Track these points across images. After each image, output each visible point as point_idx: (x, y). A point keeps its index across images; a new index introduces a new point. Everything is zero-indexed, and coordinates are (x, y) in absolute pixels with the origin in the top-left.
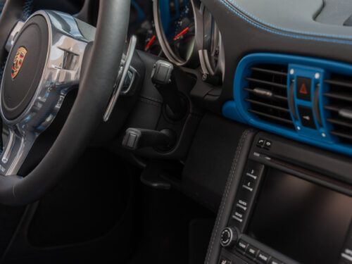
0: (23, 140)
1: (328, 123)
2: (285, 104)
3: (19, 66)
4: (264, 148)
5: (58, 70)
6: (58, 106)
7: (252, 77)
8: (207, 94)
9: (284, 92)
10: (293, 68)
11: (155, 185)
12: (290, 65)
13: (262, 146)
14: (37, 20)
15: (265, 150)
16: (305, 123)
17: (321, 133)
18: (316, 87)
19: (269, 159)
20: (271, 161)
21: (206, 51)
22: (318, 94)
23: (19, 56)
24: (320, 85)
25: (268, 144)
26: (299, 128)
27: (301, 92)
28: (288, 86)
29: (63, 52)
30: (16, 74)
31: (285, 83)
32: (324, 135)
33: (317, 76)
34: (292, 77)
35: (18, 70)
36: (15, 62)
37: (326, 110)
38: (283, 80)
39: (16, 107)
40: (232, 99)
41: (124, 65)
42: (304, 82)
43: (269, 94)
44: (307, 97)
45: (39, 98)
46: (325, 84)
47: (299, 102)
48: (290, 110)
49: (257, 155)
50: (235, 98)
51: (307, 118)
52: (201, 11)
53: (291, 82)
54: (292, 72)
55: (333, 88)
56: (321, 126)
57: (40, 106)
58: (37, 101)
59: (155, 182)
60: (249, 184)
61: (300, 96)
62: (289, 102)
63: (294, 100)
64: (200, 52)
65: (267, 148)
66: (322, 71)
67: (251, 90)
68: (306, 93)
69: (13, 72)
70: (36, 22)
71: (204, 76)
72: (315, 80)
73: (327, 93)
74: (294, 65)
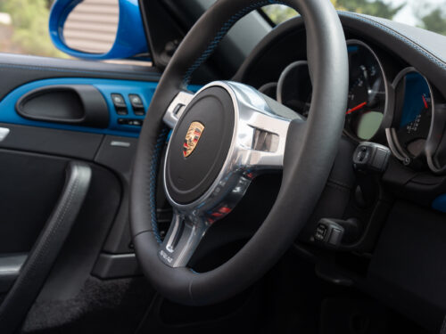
0: (194, 228)
3: (195, 144)
5: (249, 152)
8: (410, 181)
11: (337, 281)
14: (215, 92)
21: (393, 130)
23: (193, 132)
29: (252, 129)
30: (189, 152)
35: (193, 148)
36: (188, 139)
39: (189, 191)
52: (393, 85)
57: (218, 190)
58: (218, 186)
59: (336, 278)
64: (387, 131)
69: (185, 150)
70: (214, 94)
71: (407, 160)
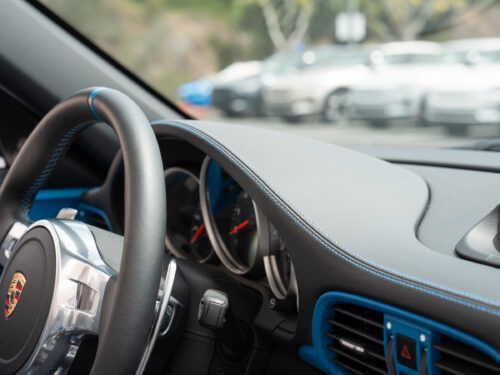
2: (382, 365)
3: (16, 301)
5: (70, 311)
6: (71, 355)
7: (336, 320)
8: (277, 327)
9: (380, 349)
10: (389, 321)
12: (385, 317)
14: (38, 234)
18: (423, 351)
21: (273, 258)
22: (426, 363)
23: (15, 285)
24: (427, 350)
27: (403, 355)
28: (385, 343)
29: (76, 284)
30: (10, 311)
31: (381, 337)
33: (423, 338)
34: (389, 333)
35: (14, 306)
36: (10, 294)
38: (379, 333)
39: (12, 360)
40: (311, 344)
41: (161, 300)
42: (406, 344)
43: (360, 349)
44: (411, 364)
45: (45, 346)
46: (434, 351)
47: (400, 367)
50: (314, 344)
53: (389, 339)
54: (389, 326)
55: (444, 358)
57: (45, 356)
58: (42, 350)
61: (402, 361)
62: (387, 364)
63: (394, 364)
64: (266, 259)
66: (429, 333)
67: (335, 337)
68: (409, 358)
69: (7, 307)
71: (272, 302)
72: (421, 343)
73: (437, 362)
74: (392, 318)
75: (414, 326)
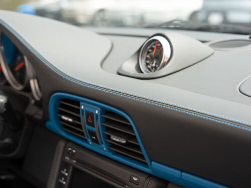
1: (106, 142)
2: (80, 127)
4: (72, 154)
7: (61, 107)
8: (36, 114)
9: (78, 119)
10: (83, 105)
12: (81, 103)
13: (71, 153)
15: (72, 156)
16: (93, 140)
17: (103, 148)
18: (97, 118)
19: (75, 161)
20: (76, 163)
21: (36, 81)
22: (98, 123)
24: (99, 117)
25: (74, 151)
26: (90, 143)
27: (89, 121)
28: (81, 116)
31: (79, 113)
32: (105, 149)
33: (97, 112)
34: (83, 111)
37: (104, 134)
38: (78, 111)
40: (48, 119)
42: (90, 115)
43: (70, 120)
44: (92, 125)
46: (102, 118)
47: (88, 127)
48: (84, 131)
49: (67, 158)
50: (51, 120)
51: (94, 138)
53: (83, 114)
54: (82, 107)
55: (107, 121)
56: (102, 143)
60: (63, 179)
61: (89, 124)
62: (82, 126)
63: (85, 126)
64: (32, 81)
65: (73, 154)
66: (100, 109)
67: (59, 115)
68: (91, 122)
71: (33, 102)
72: (96, 114)
73: (103, 123)
74: (84, 104)
75: (93, 106)
